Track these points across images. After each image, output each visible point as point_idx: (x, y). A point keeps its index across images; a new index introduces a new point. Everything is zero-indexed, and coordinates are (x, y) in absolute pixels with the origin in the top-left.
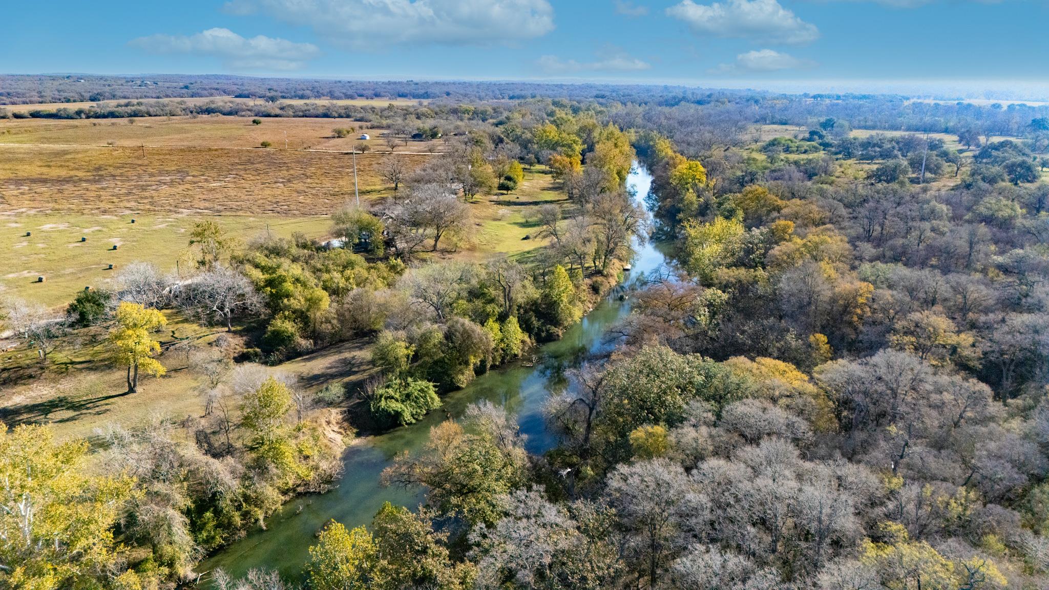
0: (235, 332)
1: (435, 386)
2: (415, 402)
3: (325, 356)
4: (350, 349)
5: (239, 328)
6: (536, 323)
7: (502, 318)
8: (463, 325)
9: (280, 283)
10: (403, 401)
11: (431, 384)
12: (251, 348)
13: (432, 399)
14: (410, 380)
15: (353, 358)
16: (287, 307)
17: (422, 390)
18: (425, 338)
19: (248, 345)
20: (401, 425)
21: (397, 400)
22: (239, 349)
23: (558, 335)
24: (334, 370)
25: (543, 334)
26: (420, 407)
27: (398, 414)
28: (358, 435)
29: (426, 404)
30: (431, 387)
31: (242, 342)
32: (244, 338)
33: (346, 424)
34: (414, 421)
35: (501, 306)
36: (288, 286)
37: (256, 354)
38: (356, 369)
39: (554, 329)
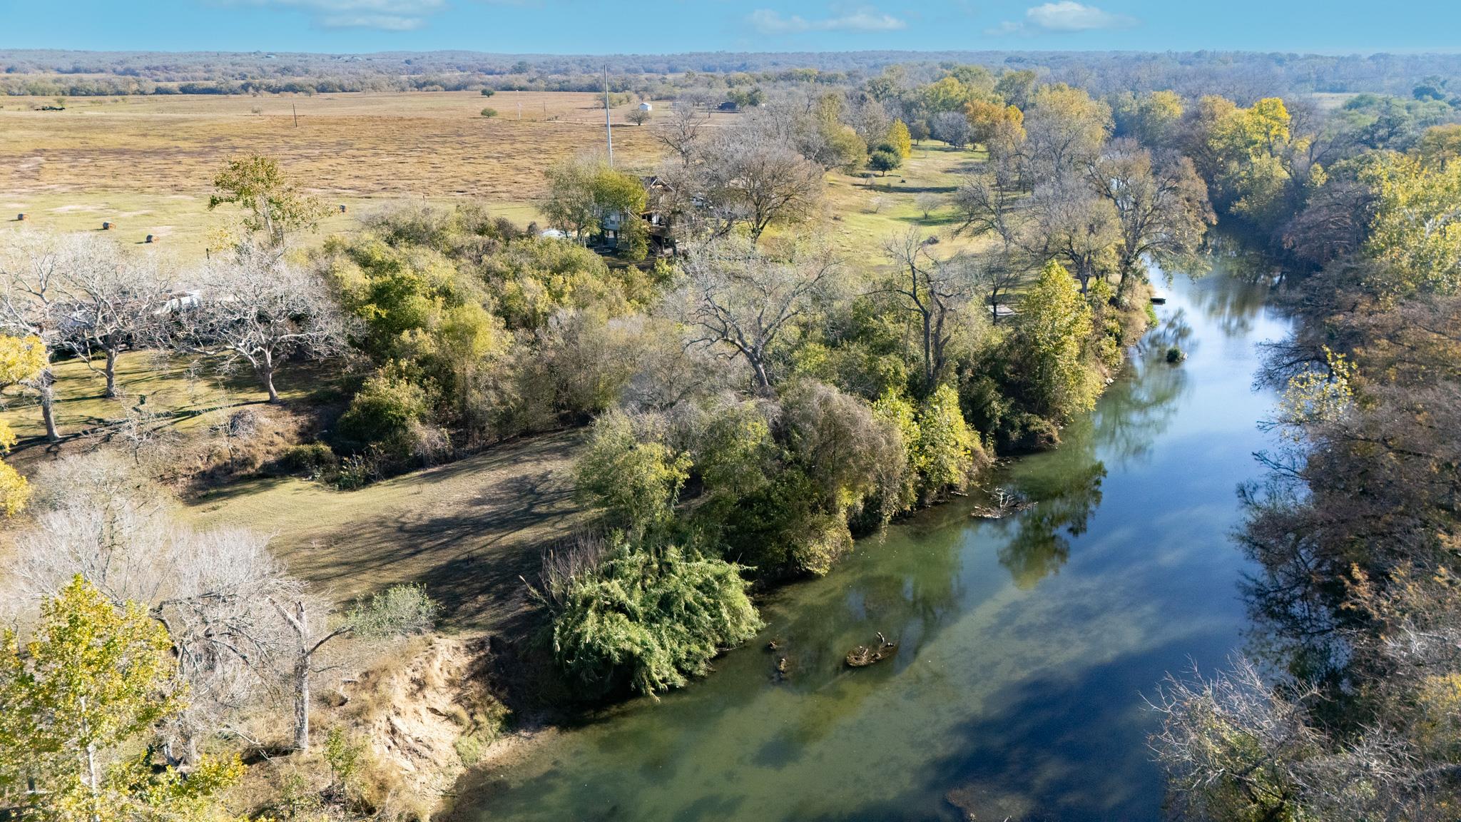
0: (284, 404)
1: (744, 575)
2: (687, 622)
3: (476, 468)
4: (541, 454)
5: (299, 395)
6: (998, 407)
7: (920, 390)
8: (826, 401)
9: (401, 295)
10: (650, 620)
11: (735, 567)
12: (311, 442)
13: (736, 613)
14: (673, 553)
15: (544, 478)
16: (409, 351)
17: (705, 587)
18: (721, 434)
19: (305, 435)
20: (638, 694)
21: (632, 616)
22: (281, 444)
23: (1050, 439)
24: (487, 508)
25: (1015, 435)
26: (700, 638)
27: (633, 664)
28: (511, 725)
29: (719, 627)
30: (733, 577)
31: (293, 427)
32: (303, 419)
33: (475, 688)
34: (680, 681)
35: (913, 360)
36: (418, 303)
37: (319, 459)
38: (542, 509)
39: (1041, 424)
